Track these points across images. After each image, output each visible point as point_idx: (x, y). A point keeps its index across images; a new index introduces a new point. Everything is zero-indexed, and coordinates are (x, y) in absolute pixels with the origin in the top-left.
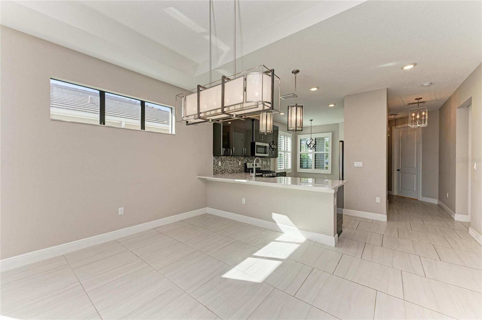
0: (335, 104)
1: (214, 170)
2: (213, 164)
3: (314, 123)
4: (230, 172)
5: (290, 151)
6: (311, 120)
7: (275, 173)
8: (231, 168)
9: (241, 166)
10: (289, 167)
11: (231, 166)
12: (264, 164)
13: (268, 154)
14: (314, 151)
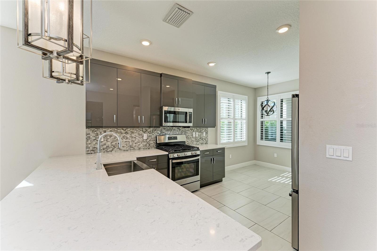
0: (290, 26)
1: (87, 147)
2: (85, 140)
3: (273, 79)
4: (125, 148)
5: (244, 118)
6: (268, 73)
7: (199, 150)
8: (126, 143)
9: (148, 140)
10: (243, 138)
11: (126, 141)
12: (194, 136)
13: (190, 122)
14: (280, 117)
